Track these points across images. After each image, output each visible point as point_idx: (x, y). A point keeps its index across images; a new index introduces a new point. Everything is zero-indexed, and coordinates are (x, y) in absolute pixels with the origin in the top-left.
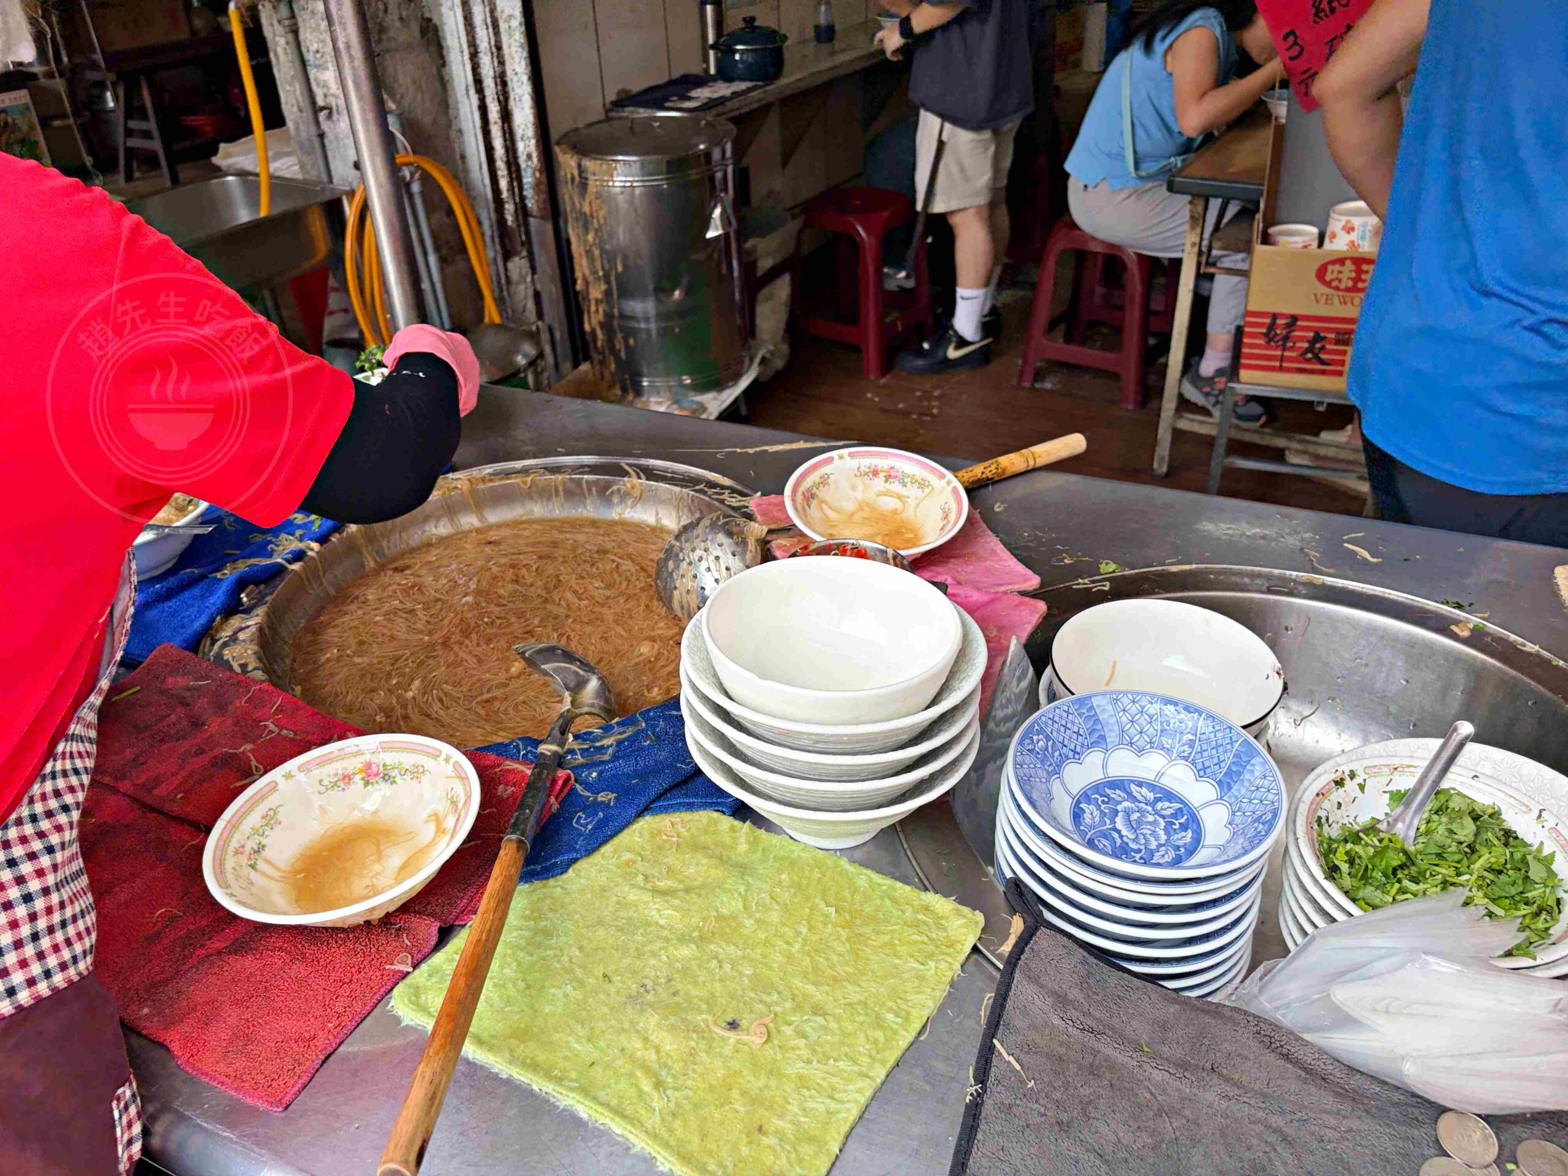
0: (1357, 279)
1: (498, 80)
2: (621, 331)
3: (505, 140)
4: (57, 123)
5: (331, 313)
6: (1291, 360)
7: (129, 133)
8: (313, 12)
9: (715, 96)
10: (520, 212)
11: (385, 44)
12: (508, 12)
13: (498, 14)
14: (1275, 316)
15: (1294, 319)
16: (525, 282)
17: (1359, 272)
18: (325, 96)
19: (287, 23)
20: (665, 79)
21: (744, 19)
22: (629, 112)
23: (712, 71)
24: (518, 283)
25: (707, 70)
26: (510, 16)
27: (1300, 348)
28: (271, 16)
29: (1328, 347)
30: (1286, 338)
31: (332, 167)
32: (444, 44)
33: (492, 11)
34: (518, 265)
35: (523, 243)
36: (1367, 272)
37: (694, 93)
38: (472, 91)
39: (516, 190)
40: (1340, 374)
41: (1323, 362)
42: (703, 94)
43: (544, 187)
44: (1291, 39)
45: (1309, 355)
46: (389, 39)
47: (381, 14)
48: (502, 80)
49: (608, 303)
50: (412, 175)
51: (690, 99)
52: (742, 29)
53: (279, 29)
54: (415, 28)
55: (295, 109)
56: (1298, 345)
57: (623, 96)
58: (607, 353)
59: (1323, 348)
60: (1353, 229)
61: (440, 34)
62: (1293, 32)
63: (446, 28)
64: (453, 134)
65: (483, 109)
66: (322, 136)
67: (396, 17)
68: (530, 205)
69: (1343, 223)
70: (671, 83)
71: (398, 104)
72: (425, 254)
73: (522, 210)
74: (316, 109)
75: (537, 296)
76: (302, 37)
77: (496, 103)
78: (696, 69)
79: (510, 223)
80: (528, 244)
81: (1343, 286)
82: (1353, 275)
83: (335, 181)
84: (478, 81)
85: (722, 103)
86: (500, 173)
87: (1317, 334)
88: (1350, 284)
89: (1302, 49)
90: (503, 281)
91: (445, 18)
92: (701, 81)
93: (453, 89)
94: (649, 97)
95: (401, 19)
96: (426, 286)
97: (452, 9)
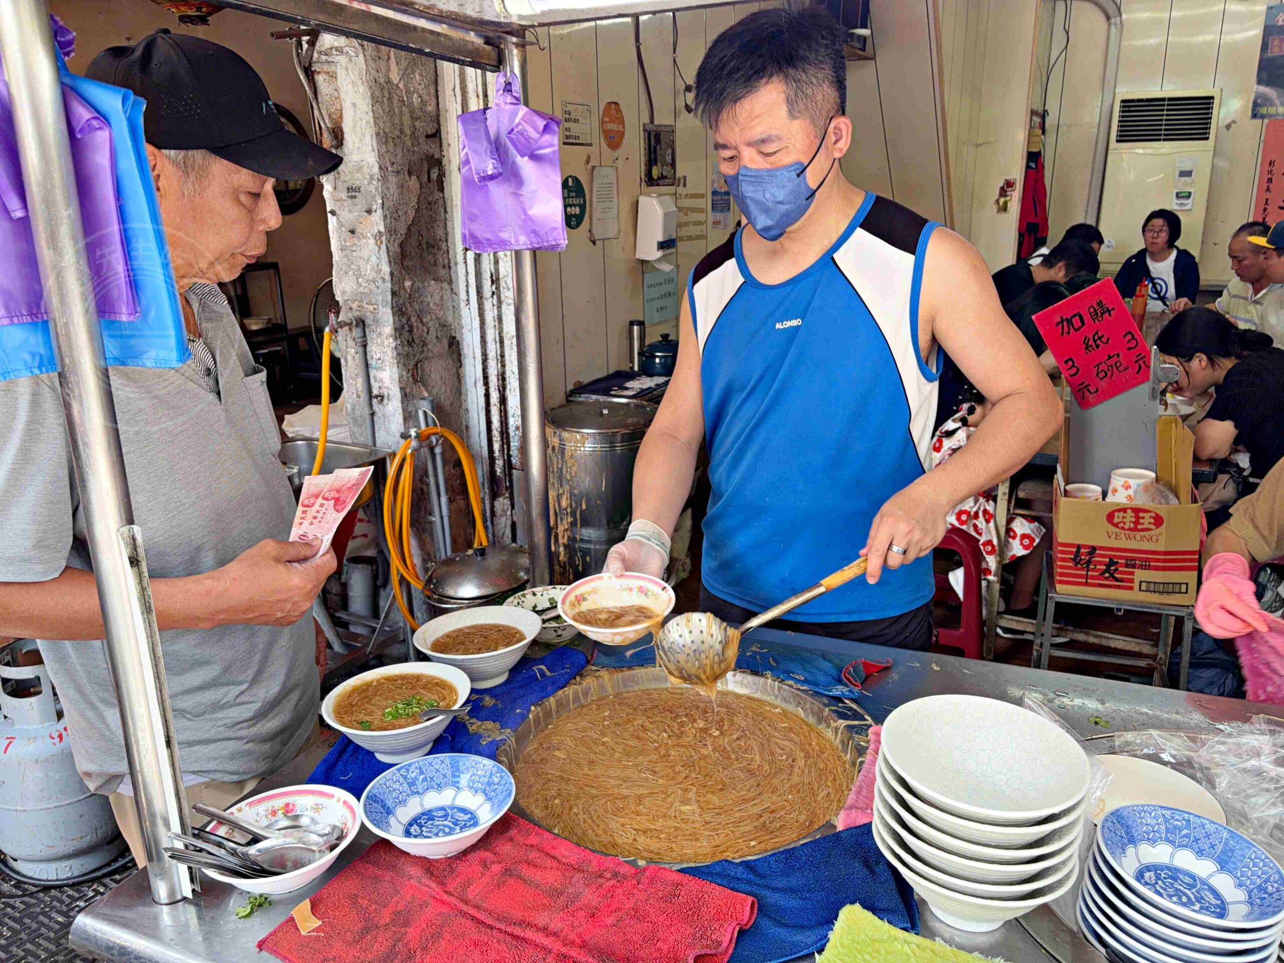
0: (1137, 523)
1: (500, 377)
2: (580, 551)
3: (501, 417)
6: (1093, 577)
8: (380, 334)
9: (645, 387)
10: (506, 466)
11: (423, 355)
12: (511, 333)
13: (504, 334)
14: (1079, 547)
15: (1094, 549)
16: (506, 515)
17: (1137, 518)
18: (380, 388)
19: (360, 340)
20: (605, 374)
21: (662, 336)
22: (582, 398)
23: (636, 369)
24: (502, 516)
25: (632, 368)
26: (513, 337)
27: (1099, 570)
28: (346, 335)
29: (1120, 569)
30: (1089, 562)
31: (377, 435)
32: (462, 353)
33: (500, 333)
34: (502, 503)
35: (507, 487)
36: (1143, 518)
37: (629, 384)
38: (481, 382)
39: (506, 451)
40: (1131, 588)
41: (1117, 580)
42: (636, 385)
44: (1070, 363)
45: (1107, 575)
46: (428, 350)
47: (425, 334)
48: (502, 377)
49: (571, 531)
50: (437, 441)
51: (627, 389)
52: (659, 342)
53: (351, 342)
54: (445, 342)
55: (355, 396)
56: (1098, 567)
57: (577, 386)
58: (568, 567)
59: (1116, 569)
60: (1130, 487)
61: (461, 346)
62: (1071, 359)
63: (465, 343)
64: (462, 411)
65: (487, 396)
66: (373, 415)
67: (434, 336)
68: (515, 461)
69: (1122, 483)
70: (609, 377)
71: (430, 393)
72: (439, 495)
73: (509, 465)
74: (370, 396)
75: (513, 525)
76: (368, 349)
77: (497, 392)
78: (625, 367)
79: (498, 474)
80: (511, 488)
81: (1127, 527)
82: (1134, 520)
83: (377, 444)
84: (486, 378)
85: (651, 392)
86: (494, 439)
87: (1111, 559)
88: (1132, 525)
89: (1078, 370)
90: (488, 514)
91: (465, 336)
92: (631, 376)
93: (466, 382)
94: (594, 387)
95: (437, 337)
96: (436, 519)
97: (471, 331)
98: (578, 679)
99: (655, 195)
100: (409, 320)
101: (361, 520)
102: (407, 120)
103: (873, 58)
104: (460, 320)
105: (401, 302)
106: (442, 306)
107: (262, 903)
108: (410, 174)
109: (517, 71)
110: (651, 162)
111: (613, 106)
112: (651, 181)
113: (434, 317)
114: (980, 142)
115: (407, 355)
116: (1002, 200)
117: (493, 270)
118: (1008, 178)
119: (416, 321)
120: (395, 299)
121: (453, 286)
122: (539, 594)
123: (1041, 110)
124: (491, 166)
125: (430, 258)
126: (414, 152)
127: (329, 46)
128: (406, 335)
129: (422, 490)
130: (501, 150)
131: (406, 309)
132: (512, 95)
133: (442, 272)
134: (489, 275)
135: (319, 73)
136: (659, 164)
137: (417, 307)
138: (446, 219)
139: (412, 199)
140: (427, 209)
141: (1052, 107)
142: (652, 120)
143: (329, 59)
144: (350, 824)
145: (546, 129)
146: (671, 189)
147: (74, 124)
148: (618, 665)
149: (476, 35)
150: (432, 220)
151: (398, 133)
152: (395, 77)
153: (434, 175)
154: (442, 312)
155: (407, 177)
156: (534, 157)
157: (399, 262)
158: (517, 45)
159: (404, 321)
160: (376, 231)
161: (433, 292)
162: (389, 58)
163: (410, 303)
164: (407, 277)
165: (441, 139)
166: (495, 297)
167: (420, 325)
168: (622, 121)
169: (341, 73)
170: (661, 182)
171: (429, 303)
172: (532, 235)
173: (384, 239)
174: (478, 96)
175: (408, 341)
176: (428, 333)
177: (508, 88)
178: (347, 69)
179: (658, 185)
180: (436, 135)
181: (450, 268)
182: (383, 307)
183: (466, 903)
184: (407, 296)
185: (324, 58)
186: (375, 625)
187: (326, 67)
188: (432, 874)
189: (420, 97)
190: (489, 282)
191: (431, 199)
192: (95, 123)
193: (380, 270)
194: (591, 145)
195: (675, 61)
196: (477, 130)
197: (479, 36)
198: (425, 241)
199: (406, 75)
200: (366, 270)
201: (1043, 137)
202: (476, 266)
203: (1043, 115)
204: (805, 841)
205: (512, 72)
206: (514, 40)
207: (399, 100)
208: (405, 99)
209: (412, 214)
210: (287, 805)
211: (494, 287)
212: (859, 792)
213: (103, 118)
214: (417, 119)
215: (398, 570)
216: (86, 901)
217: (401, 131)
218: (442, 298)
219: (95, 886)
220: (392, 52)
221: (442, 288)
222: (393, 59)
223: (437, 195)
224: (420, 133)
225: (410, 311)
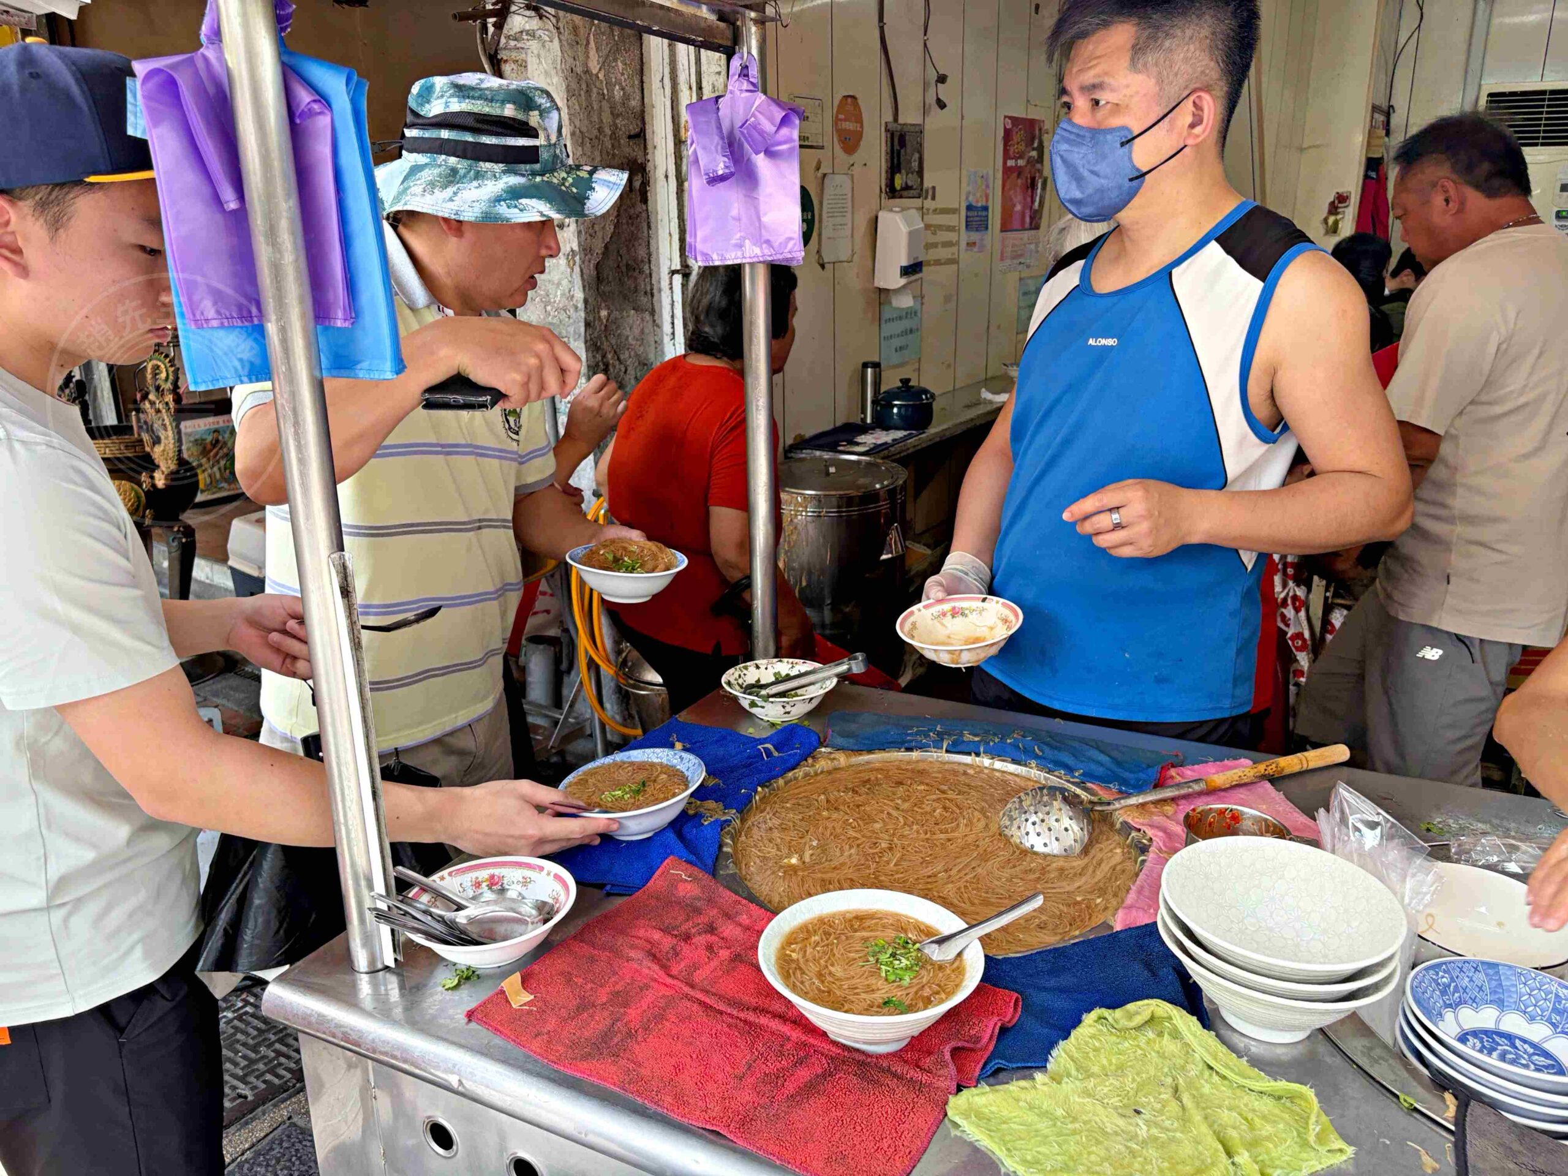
9: (879, 442)
20: (831, 427)
21: (901, 380)
22: (805, 454)
23: (869, 421)
25: (864, 420)
37: (861, 439)
42: (869, 440)
51: (858, 444)
52: (898, 388)
57: (799, 440)
67: (632, 377)
70: (836, 431)
78: (856, 419)
85: (887, 448)
92: (864, 429)
94: (822, 441)
98: (810, 760)
99: (897, 209)
100: (604, 356)
101: (544, 593)
102: (607, 118)
105: (596, 334)
106: (641, 340)
107: (469, 977)
109: (755, 52)
110: (894, 167)
111: (849, 100)
112: (892, 192)
113: (632, 353)
114: (1304, 146)
116: (1331, 219)
118: (1340, 191)
119: (613, 357)
120: (590, 331)
121: (656, 317)
122: (763, 668)
123: (1385, 106)
124: (722, 165)
125: (630, 283)
126: (614, 155)
127: (518, 30)
130: (736, 145)
131: (602, 343)
132: (748, 80)
133: (644, 300)
135: (506, 61)
136: (903, 171)
137: (613, 342)
138: (649, 236)
140: (628, 224)
141: (1400, 101)
142: (896, 119)
143: (519, 45)
144: (562, 898)
145: (785, 121)
146: (917, 202)
147: (294, 108)
148: (856, 748)
149: (709, 10)
150: (633, 238)
151: (595, 132)
152: (594, 66)
153: (637, 184)
154: (642, 349)
156: (770, 153)
157: (595, 287)
158: (756, 21)
159: (599, 357)
160: (569, 249)
161: (632, 323)
162: (588, 43)
163: (606, 337)
164: (604, 305)
165: (645, 140)
167: (617, 363)
168: (859, 120)
169: (532, 62)
170: (905, 193)
171: (627, 337)
172: (764, 246)
173: (577, 258)
174: (690, 88)
176: (625, 372)
177: (744, 73)
178: (539, 56)
179: (901, 197)
180: (640, 136)
181: (652, 295)
182: (575, 340)
183: (692, 986)
184: (603, 328)
185: (512, 43)
186: (558, 716)
187: (514, 55)
188: (654, 956)
189: (623, 89)
191: (632, 211)
192: (316, 107)
193: (573, 296)
194: (822, 148)
195: (925, 45)
196: (708, 122)
197: (712, 10)
198: (624, 262)
199: (606, 63)
200: (556, 296)
201: (1386, 139)
203: (1388, 112)
204: (1077, 940)
205: (749, 53)
206: (753, 15)
207: (598, 93)
208: (605, 92)
209: (610, 230)
210: (492, 877)
212: (1140, 892)
213: (323, 99)
214: (618, 116)
215: (586, 652)
216: (234, 1012)
217: (600, 130)
218: (642, 332)
219: (244, 996)
220: (592, 36)
221: (642, 320)
222: (592, 44)
223: (640, 207)
224: (622, 133)
225: (606, 346)
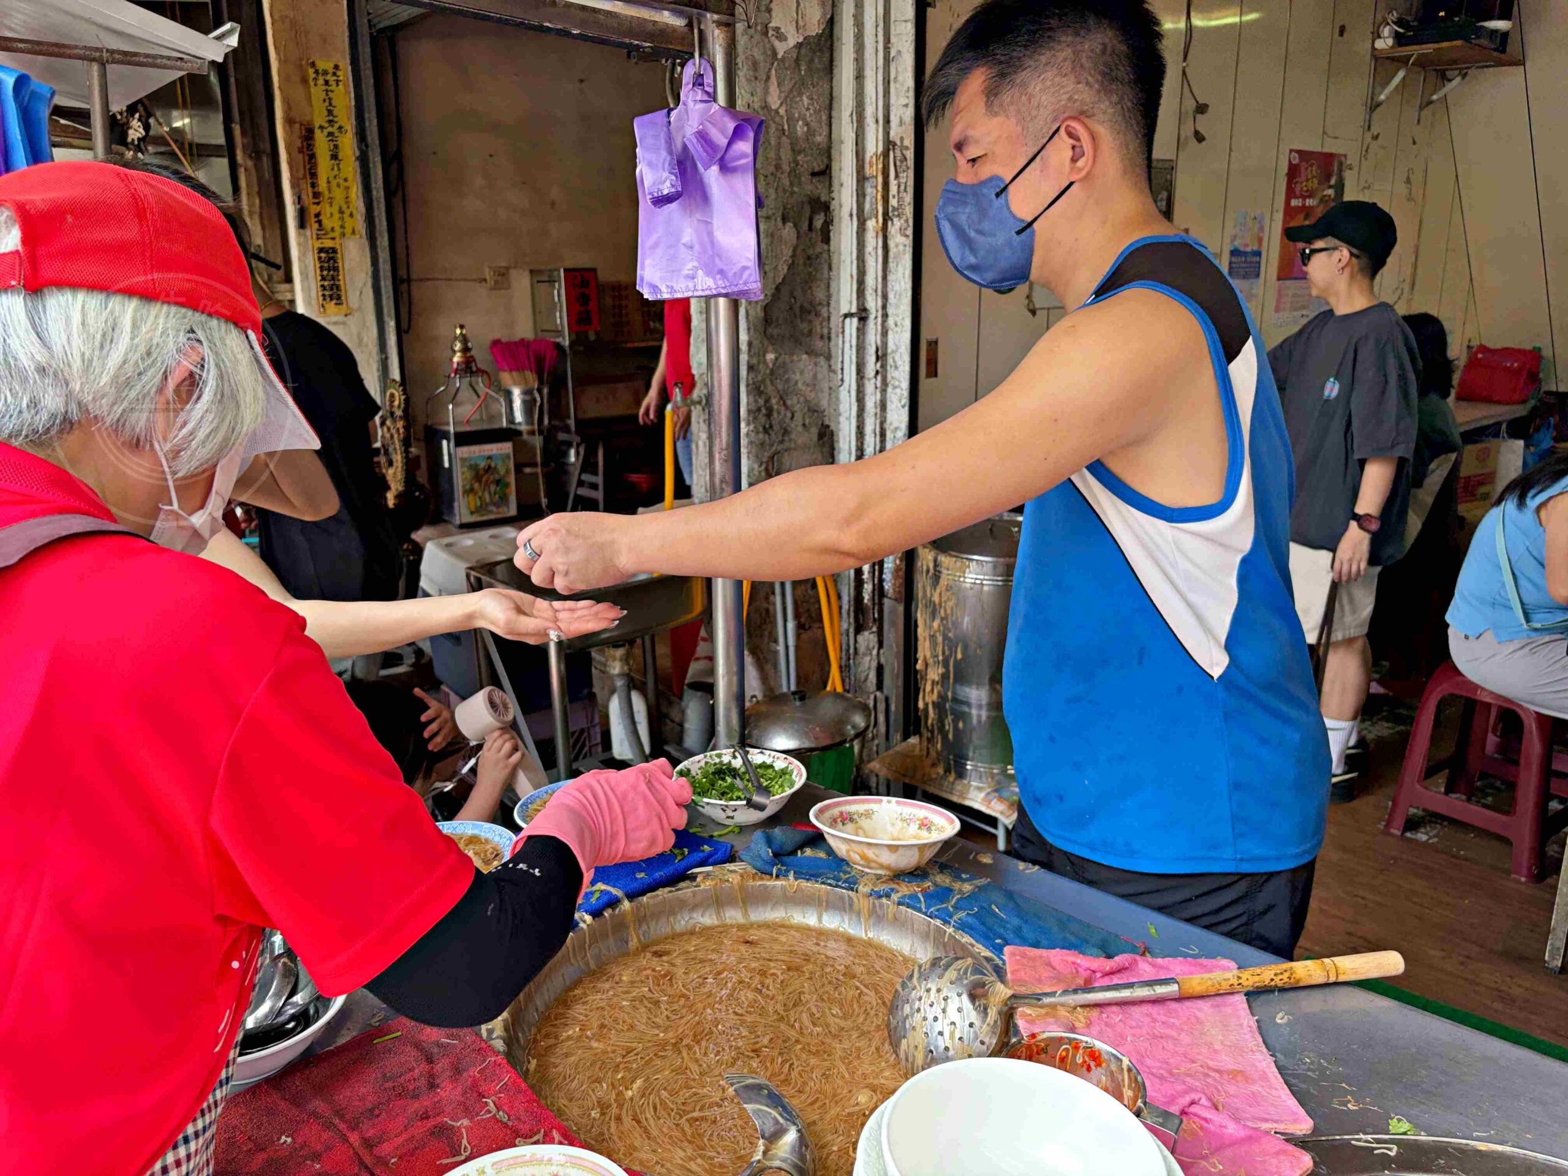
2: (952, 713)
4: (528, 470)
5: (697, 659)
7: (581, 483)
10: (876, 593)
11: (786, 444)
12: (895, 424)
13: (886, 426)
16: (871, 654)
24: (864, 655)
26: (896, 429)
28: (699, 417)
32: (836, 445)
33: (882, 423)
34: (868, 638)
35: (875, 620)
39: (877, 573)
43: (902, 573)
46: (790, 440)
47: (787, 420)
49: (942, 686)
54: (814, 431)
58: (936, 731)
61: (835, 438)
63: (841, 434)
67: (800, 423)
68: (886, 587)
72: (785, 619)
73: (879, 591)
75: (880, 669)
79: (866, 601)
80: (880, 622)
90: (852, 651)
91: (841, 426)
95: (804, 425)
96: (781, 648)
97: (849, 419)
100: (767, 401)
102: (786, 155)
103: (1521, 62)
104: (838, 406)
105: (760, 378)
106: (814, 385)
108: (784, 220)
113: (802, 399)
115: (762, 444)
117: (879, 342)
119: (778, 403)
120: (752, 375)
121: (832, 362)
124: (668, 184)
125: (804, 326)
126: (793, 193)
128: (763, 419)
129: (767, 610)
131: (765, 387)
132: (703, 89)
133: (819, 344)
134: (874, 349)
137: (780, 387)
138: (829, 278)
139: (785, 252)
140: (805, 264)
145: (738, 133)
150: (810, 281)
151: (772, 169)
152: (774, 101)
153: (819, 222)
154: (813, 395)
155: (780, 224)
156: (725, 168)
157: (762, 329)
159: (761, 402)
161: (803, 367)
162: (768, 78)
163: (771, 381)
164: (770, 348)
165: (831, 177)
166: (879, 377)
167: (783, 408)
171: (797, 382)
172: (718, 276)
175: (764, 428)
176: (792, 418)
177: (700, 79)
180: (825, 173)
181: (829, 339)
184: (768, 372)
189: (807, 124)
190: (874, 358)
191: (811, 252)
195: (1184, 73)
196: (656, 137)
198: (798, 304)
199: (788, 99)
202: (858, 338)
207: (777, 129)
208: (786, 127)
209: (783, 269)
211: (879, 364)
214: (799, 152)
217: (778, 167)
218: (815, 376)
220: (773, 72)
221: (816, 364)
222: (774, 80)
223: (820, 247)
224: (804, 169)
225: (770, 389)
